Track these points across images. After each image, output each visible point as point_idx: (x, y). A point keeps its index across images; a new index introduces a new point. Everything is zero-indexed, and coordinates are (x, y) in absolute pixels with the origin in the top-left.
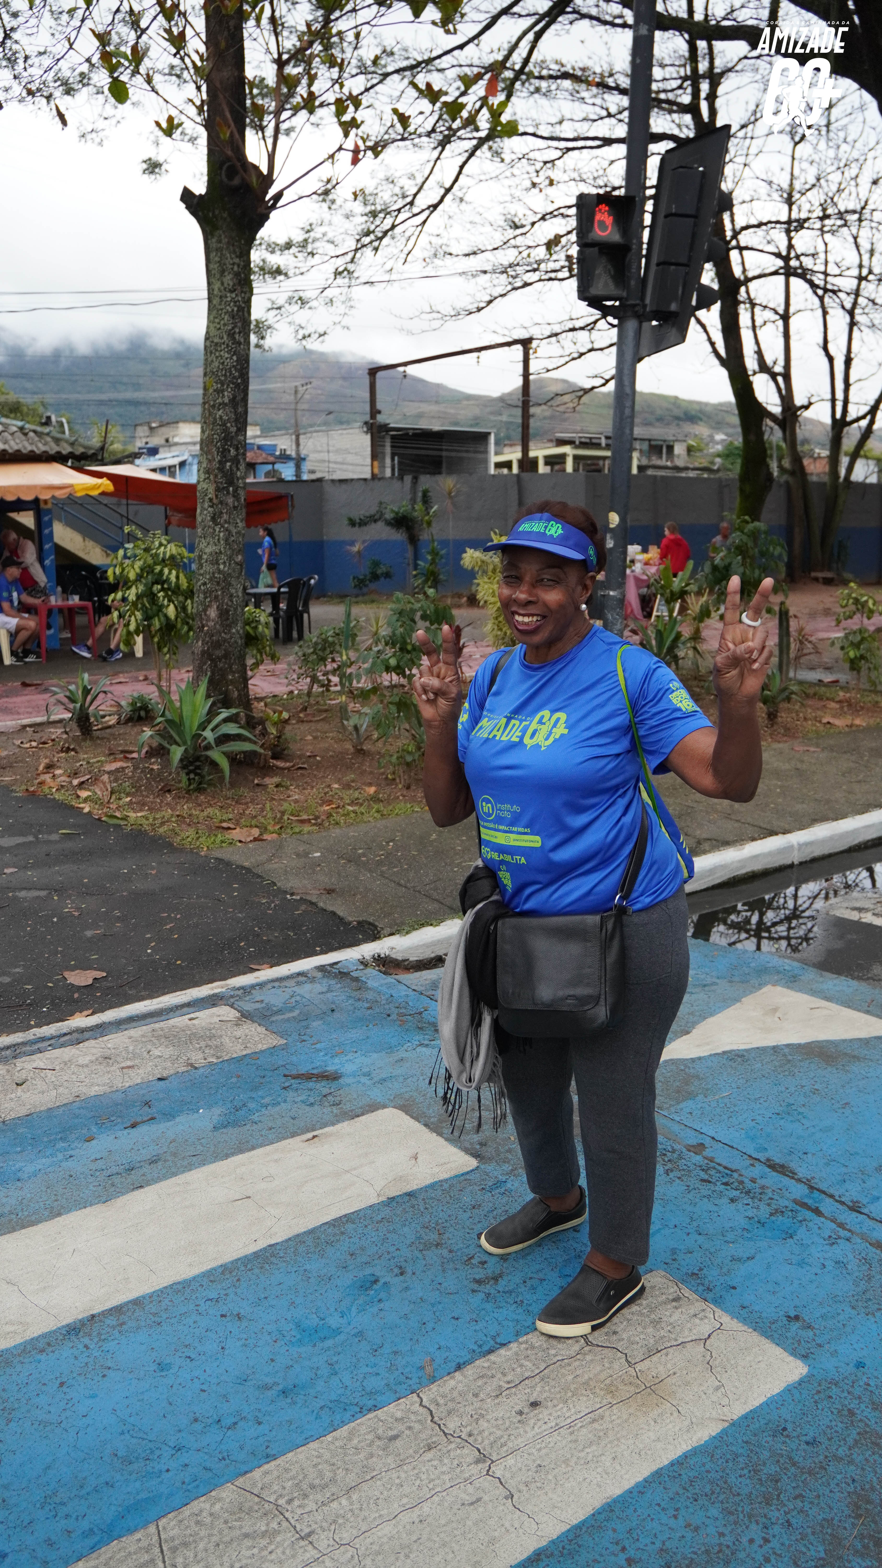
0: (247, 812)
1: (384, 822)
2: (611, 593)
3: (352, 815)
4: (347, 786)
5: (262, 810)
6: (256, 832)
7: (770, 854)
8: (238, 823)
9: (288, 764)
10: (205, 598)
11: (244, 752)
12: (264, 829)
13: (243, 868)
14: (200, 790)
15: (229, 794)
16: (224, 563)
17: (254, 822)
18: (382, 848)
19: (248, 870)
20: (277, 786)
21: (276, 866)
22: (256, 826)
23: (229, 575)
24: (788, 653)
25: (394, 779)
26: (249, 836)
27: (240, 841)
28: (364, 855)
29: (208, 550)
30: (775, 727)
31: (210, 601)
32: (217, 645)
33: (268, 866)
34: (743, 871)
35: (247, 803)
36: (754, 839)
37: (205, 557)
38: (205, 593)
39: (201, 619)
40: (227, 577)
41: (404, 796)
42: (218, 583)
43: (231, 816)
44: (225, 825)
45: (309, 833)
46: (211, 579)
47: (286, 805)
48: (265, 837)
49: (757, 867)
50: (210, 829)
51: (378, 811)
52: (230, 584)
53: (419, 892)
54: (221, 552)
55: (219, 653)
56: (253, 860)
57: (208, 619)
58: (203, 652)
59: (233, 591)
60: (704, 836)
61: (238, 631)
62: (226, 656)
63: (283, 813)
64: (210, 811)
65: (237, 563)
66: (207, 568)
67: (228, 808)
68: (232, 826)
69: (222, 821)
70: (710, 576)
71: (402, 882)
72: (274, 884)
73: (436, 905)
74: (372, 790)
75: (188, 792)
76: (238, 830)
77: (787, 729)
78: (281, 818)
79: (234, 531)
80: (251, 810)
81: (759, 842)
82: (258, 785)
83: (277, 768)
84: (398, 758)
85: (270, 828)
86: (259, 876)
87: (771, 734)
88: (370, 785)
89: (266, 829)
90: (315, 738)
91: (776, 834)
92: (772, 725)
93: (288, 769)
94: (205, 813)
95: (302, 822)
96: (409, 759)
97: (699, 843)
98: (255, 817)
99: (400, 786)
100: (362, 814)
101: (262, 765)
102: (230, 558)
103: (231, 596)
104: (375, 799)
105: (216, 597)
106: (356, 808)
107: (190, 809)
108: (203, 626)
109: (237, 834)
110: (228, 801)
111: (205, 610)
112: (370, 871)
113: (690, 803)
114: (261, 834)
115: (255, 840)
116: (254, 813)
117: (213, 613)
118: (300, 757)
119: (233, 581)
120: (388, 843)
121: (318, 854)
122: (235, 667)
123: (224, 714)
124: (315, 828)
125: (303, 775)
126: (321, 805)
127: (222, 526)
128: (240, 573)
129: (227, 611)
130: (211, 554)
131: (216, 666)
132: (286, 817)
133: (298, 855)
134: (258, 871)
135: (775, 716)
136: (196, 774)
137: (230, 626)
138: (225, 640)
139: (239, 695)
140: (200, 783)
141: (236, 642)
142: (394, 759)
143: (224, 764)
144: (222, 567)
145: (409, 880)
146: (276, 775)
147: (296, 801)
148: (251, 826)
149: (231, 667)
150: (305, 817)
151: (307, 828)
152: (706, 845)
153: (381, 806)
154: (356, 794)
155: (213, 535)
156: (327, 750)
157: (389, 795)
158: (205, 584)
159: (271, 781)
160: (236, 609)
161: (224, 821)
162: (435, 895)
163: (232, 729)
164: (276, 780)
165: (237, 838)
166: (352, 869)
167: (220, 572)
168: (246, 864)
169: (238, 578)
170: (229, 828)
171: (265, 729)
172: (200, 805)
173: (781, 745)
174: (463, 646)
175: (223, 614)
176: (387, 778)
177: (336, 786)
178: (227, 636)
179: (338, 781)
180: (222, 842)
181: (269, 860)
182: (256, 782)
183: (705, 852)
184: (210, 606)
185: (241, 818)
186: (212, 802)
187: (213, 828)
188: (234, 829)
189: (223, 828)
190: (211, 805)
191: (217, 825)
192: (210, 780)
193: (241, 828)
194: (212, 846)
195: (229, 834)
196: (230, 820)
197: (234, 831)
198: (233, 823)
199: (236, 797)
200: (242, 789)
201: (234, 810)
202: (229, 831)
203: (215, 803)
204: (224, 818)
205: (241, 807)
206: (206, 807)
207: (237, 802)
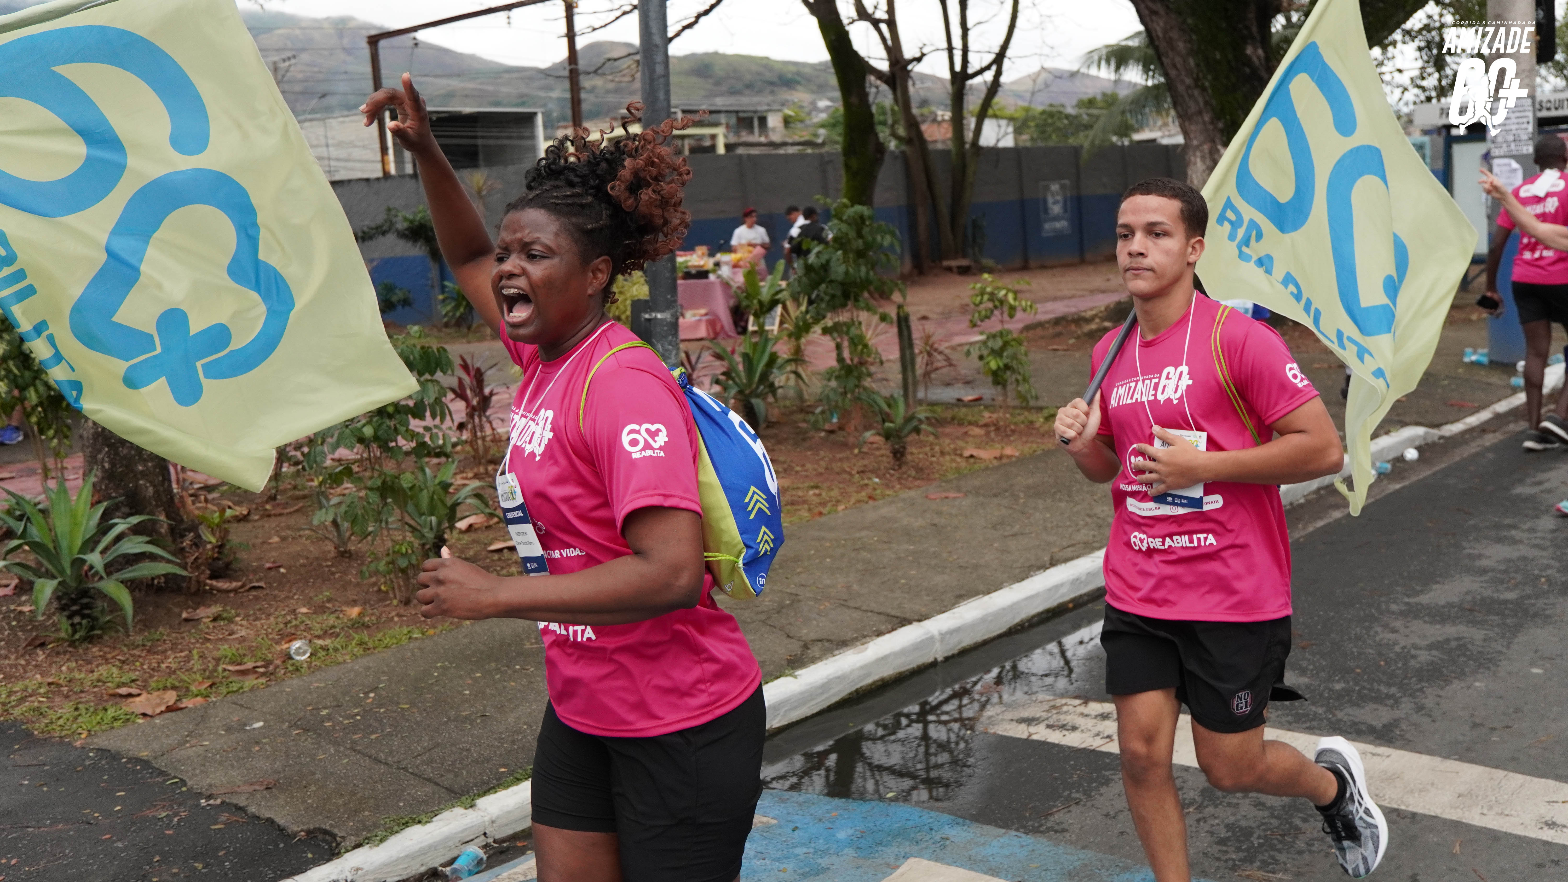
0: (163, 666)
1: (365, 661)
2: (659, 316)
3: (322, 653)
4: (320, 609)
5: (188, 658)
6: (171, 697)
7: (903, 652)
8: (145, 687)
9: (235, 584)
11: (165, 575)
12: (184, 691)
13: (138, 760)
14: (90, 639)
15: (139, 639)
17: (171, 681)
18: (357, 703)
19: (146, 764)
20: (215, 619)
21: (190, 752)
22: (174, 688)
24: (913, 370)
25: (387, 592)
26: (159, 705)
27: (144, 715)
28: (329, 717)
30: (904, 469)
33: (178, 754)
34: (869, 680)
35: (166, 651)
36: (880, 634)
41: (399, 615)
43: (136, 675)
44: (123, 691)
45: (252, 689)
47: (225, 649)
48: (187, 703)
49: (887, 672)
50: (98, 698)
51: (361, 643)
53: (405, 769)
56: (156, 746)
60: (813, 636)
63: (218, 660)
64: (103, 671)
67: (133, 662)
68: (134, 691)
69: (118, 686)
70: (804, 279)
71: (382, 756)
72: (183, 782)
73: (429, 789)
74: (354, 612)
75: (72, 643)
76: (144, 696)
77: (919, 470)
78: (215, 670)
80: (171, 662)
81: (888, 636)
82: (187, 620)
83: (220, 591)
84: (388, 563)
85: (193, 688)
86: (162, 773)
87: (899, 479)
88: (354, 603)
89: (188, 689)
90: (283, 539)
91: (909, 622)
92: (900, 466)
93: (235, 591)
94: (96, 675)
95: (243, 673)
96: (403, 563)
97: (806, 647)
98: (174, 672)
99: (395, 602)
100: (336, 650)
101: (193, 589)
104: (358, 625)
106: (327, 642)
107: (72, 670)
109: (140, 704)
110: (136, 652)
112: (336, 743)
113: (792, 589)
114: (179, 699)
115: (169, 709)
116: (174, 666)
118: (255, 571)
120: (366, 694)
121: (261, 724)
123: (121, 526)
124: (263, 680)
125: (256, 598)
126: (278, 643)
131: (117, 454)
132: (220, 669)
133: (229, 729)
134: (161, 764)
135: (903, 454)
136: (83, 616)
139: (157, 492)
140: (90, 630)
142: (382, 566)
143: (125, 598)
145: (391, 751)
146: (216, 603)
147: (243, 639)
148: (165, 688)
150: (250, 665)
151: (250, 682)
152: (815, 650)
153: (365, 636)
154: (331, 620)
156: (299, 555)
157: (379, 617)
159: (205, 613)
161: (124, 685)
162: (429, 772)
163: (135, 545)
164: (215, 609)
165: (139, 710)
166: (308, 743)
168: (144, 754)
170: (130, 695)
171: (198, 536)
172: (88, 663)
173: (912, 493)
174: (491, 394)
176: (380, 590)
177: (304, 610)
179: (308, 602)
180: (115, 719)
181: (182, 743)
182: (184, 615)
183: (814, 660)
185: (151, 676)
186: (109, 656)
187: (105, 697)
188: (139, 695)
189: (121, 696)
190: (107, 661)
191: (111, 692)
192: (109, 621)
193: (149, 693)
194: (97, 728)
195: (128, 705)
196: (133, 681)
197: (138, 699)
198: (138, 687)
199: (149, 644)
200: (161, 629)
201: (142, 664)
202: (131, 700)
203: (113, 657)
204: (123, 680)
205: (154, 660)
206: (98, 666)
207: (149, 651)
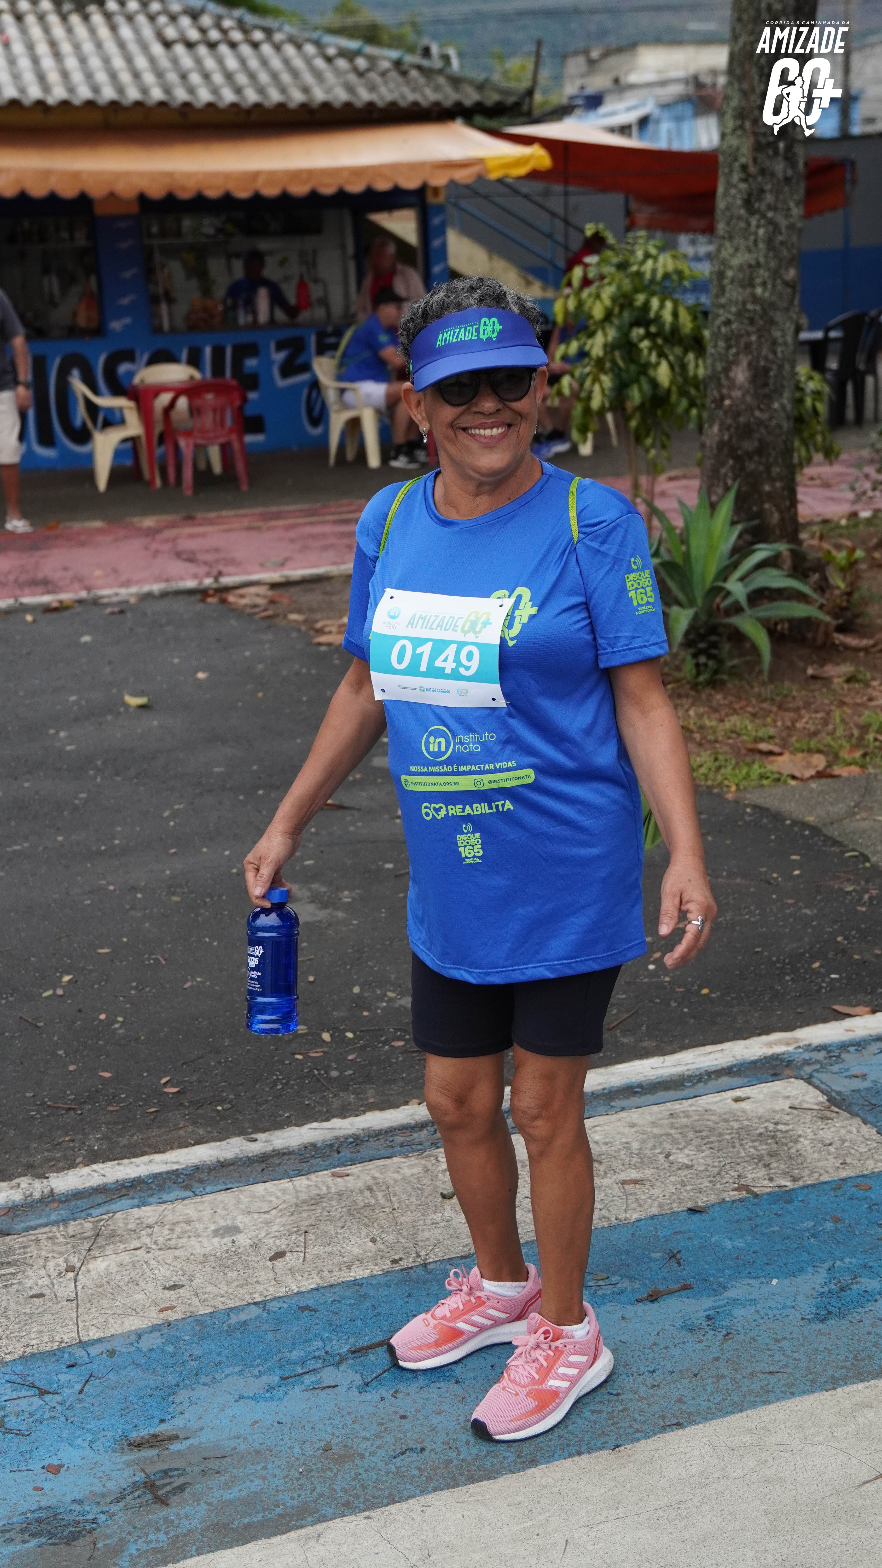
0: (799, 725)
5: (826, 722)
6: (819, 761)
8: (785, 745)
9: (865, 642)
10: (729, 347)
11: (791, 621)
12: (833, 757)
13: (804, 825)
14: (714, 683)
15: (767, 691)
16: (764, 284)
17: (813, 744)
19: (815, 830)
20: (848, 680)
21: (864, 825)
22: (819, 752)
23: (773, 305)
26: (807, 768)
27: (793, 777)
29: (735, 262)
31: (737, 354)
32: (746, 431)
33: (850, 825)
35: (797, 710)
37: (730, 273)
38: (727, 339)
39: (720, 385)
40: (767, 307)
42: (752, 321)
43: (772, 731)
44: (763, 746)
46: (739, 314)
47: (867, 716)
48: (837, 770)
50: (736, 751)
52: (772, 322)
54: (758, 264)
55: (749, 445)
56: (821, 813)
57: (732, 385)
58: (721, 445)
59: (777, 334)
61: (783, 407)
62: (761, 450)
63: (864, 729)
64: (734, 721)
65: (786, 284)
66: (734, 293)
67: (765, 717)
68: (776, 749)
69: (758, 740)
72: (865, 857)
75: (695, 686)
76: (786, 757)
78: (864, 738)
79: (783, 223)
80: (807, 721)
82: (814, 677)
83: (847, 647)
85: (843, 754)
86: (836, 843)
89: (837, 756)
93: (866, 650)
94: (728, 725)
98: (815, 734)
101: (820, 642)
102: (776, 274)
103: (774, 343)
105: (748, 346)
107: (700, 716)
108: (723, 398)
109: (785, 763)
110: (766, 705)
111: (727, 370)
114: (830, 766)
115: (820, 775)
116: (812, 727)
117: (741, 375)
119: (778, 317)
122: (776, 470)
123: (762, 553)
127: (763, 216)
128: (791, 302)
129: (766, 370)
130: (741, 268)
131: (742, 468)
132: (870, 737)
134: (833, 832)
136: (710, 657)
137: (769, 398)
138: (760, 423)
139: (782, 519)
140: (716, 672)
141: (779, 426)
143: (762, 640)
144: (759, 291)
146: (846, 660)
148: (809, 751)
149: (768, 469)
155: (746, 232)
158: (728, 323)
159: (837, 671)
160: (781, 367)
161: (762, 740)
163: (775, 579)
164: (846, 669)
165: (786, 772)
167: (755, 299)
168: (809, 819)
169: (787, 310)
170: (771, 753)
171: (825, 577)
172: (716, 710)
175: (759, 375)
178: (764, 416)
180: (762, 777)
181: (851, 814)
182: (810, 671)
184: (736, 362)
185: (790, 736)
186: (737, 706)
187: (743, 751)
188: (781, 754)
189: (761, 752)
190: (735, 712)
191: (750, 746)
192: (734, 667)
193: (792, 753)
194: (745, 783)
195: (771, 762)
196: (771, 738)
197: (780, 759)
198: (776, 744)
199: (778, 699)
200: (787, 684)
201: (775, 721)
202: (772, 758)
203: (742, 708)
204: (760, 734)
205: (789, 716)
206: (727, 715)
207: (780, 707)
